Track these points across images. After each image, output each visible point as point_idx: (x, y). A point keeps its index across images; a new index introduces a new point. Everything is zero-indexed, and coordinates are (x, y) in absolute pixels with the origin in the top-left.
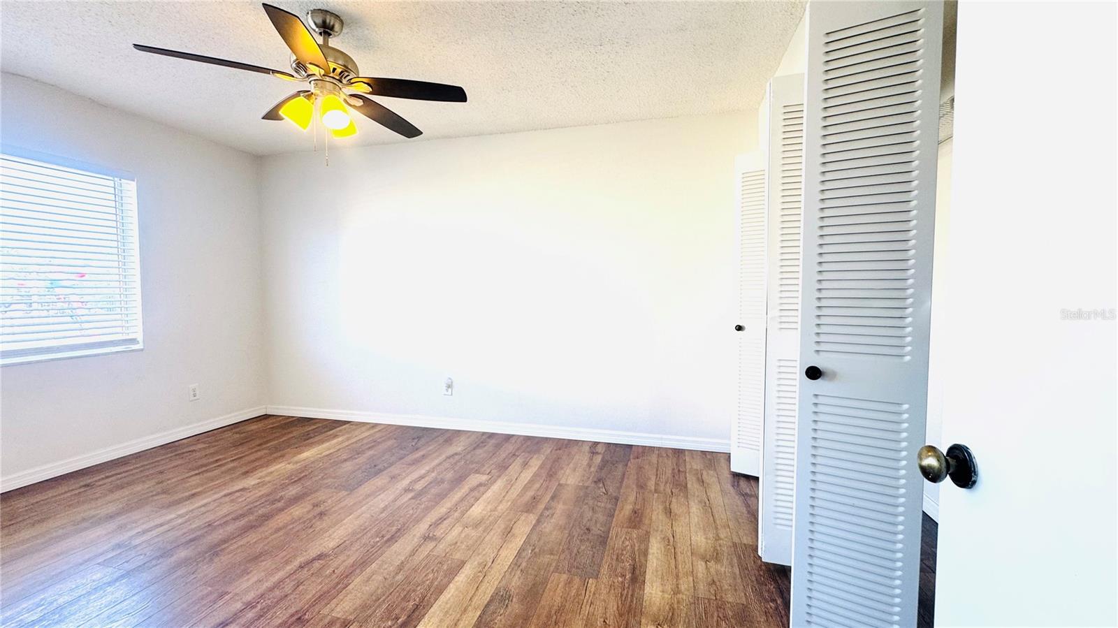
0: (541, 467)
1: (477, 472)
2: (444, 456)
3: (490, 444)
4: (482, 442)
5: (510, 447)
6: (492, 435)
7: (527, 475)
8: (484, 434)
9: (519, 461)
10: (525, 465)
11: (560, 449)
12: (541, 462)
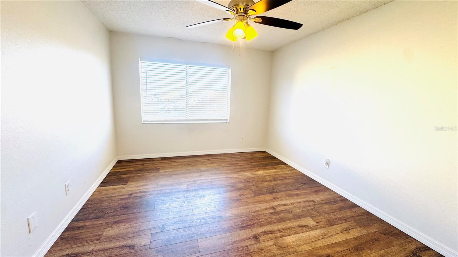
0: (356, 239)
1: (313, 217)
2: (306, 199)
3: (338, 205)
4: (334, 202)
5: (348, 213)
6: (345, 200)
7: (340, 238)
8: (341, 196)
9: (345, 225)
10: (347, 230)
11: (385, 234)
12: (360, 235)
